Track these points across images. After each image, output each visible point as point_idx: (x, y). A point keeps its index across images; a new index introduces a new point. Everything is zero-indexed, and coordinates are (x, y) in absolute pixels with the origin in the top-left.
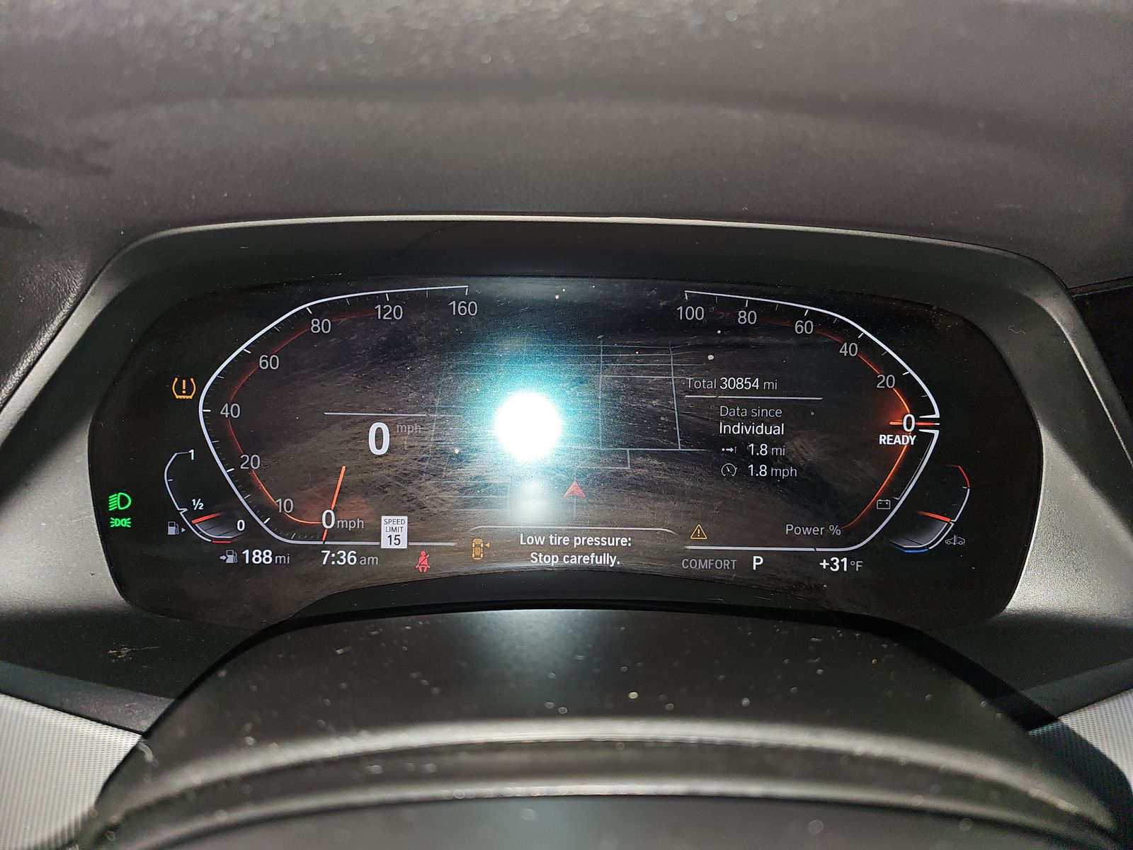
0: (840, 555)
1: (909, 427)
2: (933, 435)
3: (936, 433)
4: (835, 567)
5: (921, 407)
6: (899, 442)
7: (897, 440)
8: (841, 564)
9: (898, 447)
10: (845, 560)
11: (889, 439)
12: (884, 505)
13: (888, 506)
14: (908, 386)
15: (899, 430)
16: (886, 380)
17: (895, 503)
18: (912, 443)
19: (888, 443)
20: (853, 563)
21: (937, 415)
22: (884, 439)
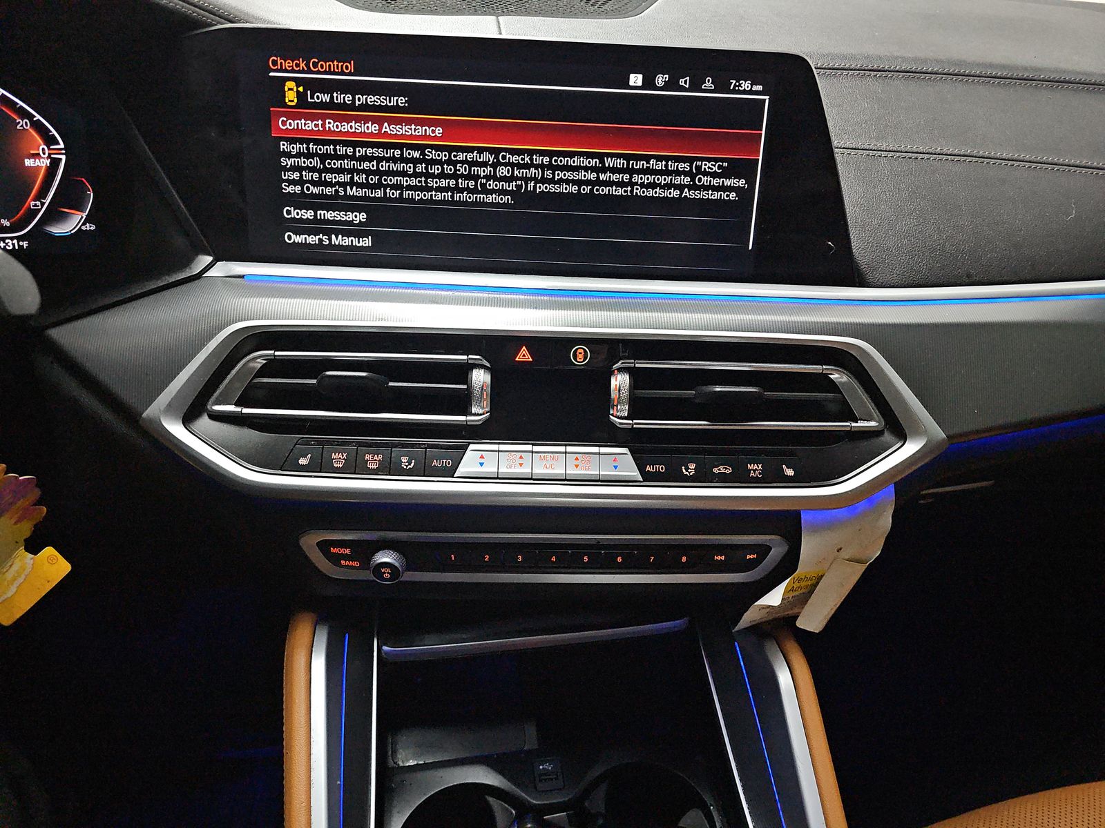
0: (12, 239)
1: (44, 154)
2: (60, 159)
3: (64, 157)
4: (9, 246)
5: (50, 141)
6: (39, 164)
7: (38, 163)
8: (13, 245)
9: (38, 168)
10: (15, 241)
11: (32, 163)
12: (35, 205)
13: (38, 206)
14: (37, 126)
15: (37, 156)
16: (23, 123)
17: (43, 204)
18: (48, 165)
19: (32, 165)
20: (21, 243)
21: (62, 146)
22: (28, 162)
